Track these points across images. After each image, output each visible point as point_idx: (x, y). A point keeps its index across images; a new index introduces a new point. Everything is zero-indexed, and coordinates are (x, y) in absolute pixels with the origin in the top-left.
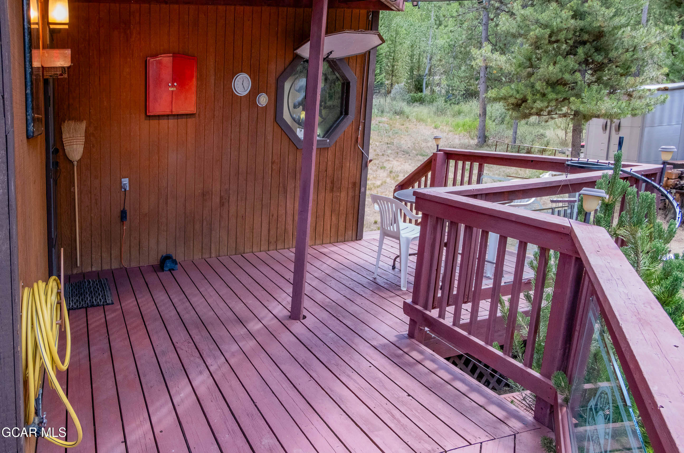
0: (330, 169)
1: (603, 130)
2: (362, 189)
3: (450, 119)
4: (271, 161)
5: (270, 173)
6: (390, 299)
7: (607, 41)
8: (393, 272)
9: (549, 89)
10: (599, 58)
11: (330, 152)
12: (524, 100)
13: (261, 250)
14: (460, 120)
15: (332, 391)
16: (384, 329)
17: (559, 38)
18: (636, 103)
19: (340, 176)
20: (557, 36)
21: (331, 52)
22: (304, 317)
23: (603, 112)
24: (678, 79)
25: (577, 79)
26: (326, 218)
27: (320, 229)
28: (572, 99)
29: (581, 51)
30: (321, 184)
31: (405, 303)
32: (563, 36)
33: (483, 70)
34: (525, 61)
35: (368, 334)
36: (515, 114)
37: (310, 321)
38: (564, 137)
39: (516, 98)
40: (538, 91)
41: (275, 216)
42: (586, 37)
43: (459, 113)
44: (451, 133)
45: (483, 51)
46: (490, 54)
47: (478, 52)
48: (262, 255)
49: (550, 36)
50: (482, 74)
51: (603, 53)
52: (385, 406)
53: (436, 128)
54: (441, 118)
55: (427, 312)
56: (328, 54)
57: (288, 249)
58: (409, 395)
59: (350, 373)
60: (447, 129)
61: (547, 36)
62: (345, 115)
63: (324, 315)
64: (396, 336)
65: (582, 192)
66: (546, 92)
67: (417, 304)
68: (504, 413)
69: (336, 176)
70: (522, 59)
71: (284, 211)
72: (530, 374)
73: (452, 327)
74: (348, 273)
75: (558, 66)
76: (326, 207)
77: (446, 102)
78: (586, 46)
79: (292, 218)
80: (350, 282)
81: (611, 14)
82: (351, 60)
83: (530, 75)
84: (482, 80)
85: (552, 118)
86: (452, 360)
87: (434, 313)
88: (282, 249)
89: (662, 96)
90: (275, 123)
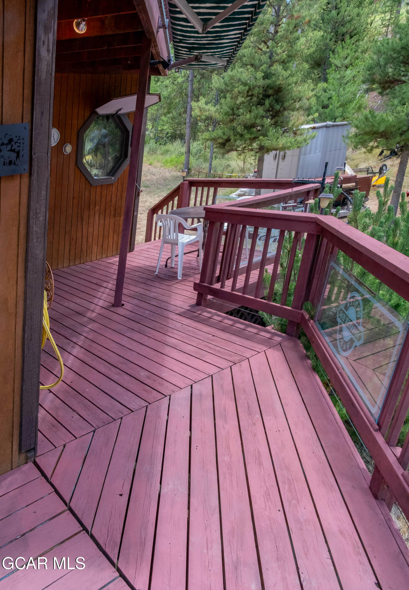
0: (114, 200)
1: (274, 159)
2: (135, 214)
3: (160, 157)
4: (72, 196)
5: (72, 205)
6: (173, 286)
7: (284, 94)
8: (167, 269)
9: (246, 131)
10: (278, 107)
11: (114, 187)
12: (228, 140)
13: (64, 266)
14: (168, 157)
15: (166, 342)
16: (179, 303)
17: (253, 93)
18: (299, 138)
19: (120, 204)
20: (252, 91)
21: (120, 110)
22: (123, 305)
23: (281, 146)
24: (320, 120)
25: (264, 123)
26: (110, 237)
27: (105, 246)
28: (261, 137)
29: (267, 102)
30: (107, 212)
31: (195, 284)
32: (257, 92)
33: (188, 117)
34: (229, 110)
35: (172, 308)
36: (222, 151)
37: (127, 306)
38: (243, 166)
39: (222, 139)
40: (238, 133)
41: (75, 240)
42: (270, 92)
43: (167, 151)
44: (162, 168)
45: (200, 104)
46: (204, 106)
47: (196, 105)
48: (66, 270)
49: (248, 92)
50: (187, 121)
51: (280, 104)
52: (202, 343)
53: (150, 165)
54: (154, 156)
55: (212, 286)
56: (117, 111)
57: (83, 263)
58: (213, 336)
59: (173, 331)
60: (159, 165)
61: (246, 91)
62: (125, 157)
63: (136, 302)
64: (189, 306)
65: (320, 196)
66: (243, 133)
67: (204, 283)
68: (270, 335)
69: (117, 205)
70: (227, 109)
71: (81, 235)
72: (286, 309)
73: (232, 292)
74: (137, 273)
75: (253, 114)
76: (110, 229)
77: (156, 143)
78: (270, 98)
79: (86, 240)
80: (141, 279)
81: (288, 75)
82: (130, 115)
83: (232, 121)
84: (187, 125)
85: (244, 152)
86: (229, 314)
87: (217, 286)
88: (79, 264)
89: (312, 133)
90: (76, 167)
